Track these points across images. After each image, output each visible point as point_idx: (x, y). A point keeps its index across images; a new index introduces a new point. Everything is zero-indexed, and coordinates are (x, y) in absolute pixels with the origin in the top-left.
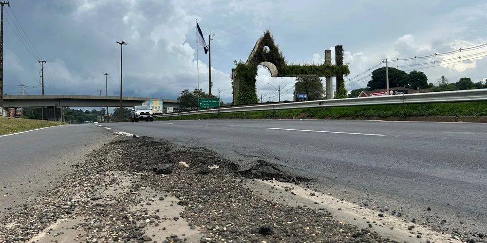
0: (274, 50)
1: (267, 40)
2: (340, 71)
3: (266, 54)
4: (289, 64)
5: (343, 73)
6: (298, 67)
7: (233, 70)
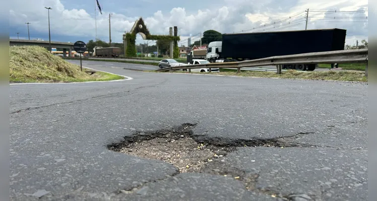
0: (144, 27)
1: (141, 22)
2: (176, 39)
3: (141, 29)
4: (151, 34)
5: (177, 40)
6: (156, 36)
7: (124, 35)
